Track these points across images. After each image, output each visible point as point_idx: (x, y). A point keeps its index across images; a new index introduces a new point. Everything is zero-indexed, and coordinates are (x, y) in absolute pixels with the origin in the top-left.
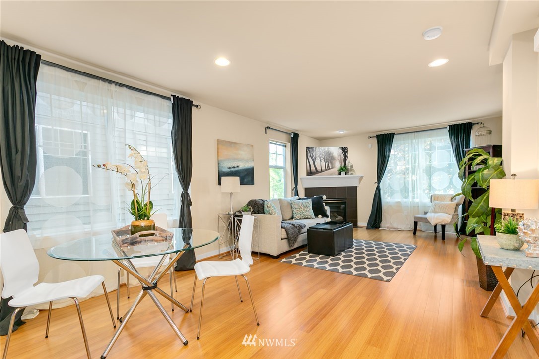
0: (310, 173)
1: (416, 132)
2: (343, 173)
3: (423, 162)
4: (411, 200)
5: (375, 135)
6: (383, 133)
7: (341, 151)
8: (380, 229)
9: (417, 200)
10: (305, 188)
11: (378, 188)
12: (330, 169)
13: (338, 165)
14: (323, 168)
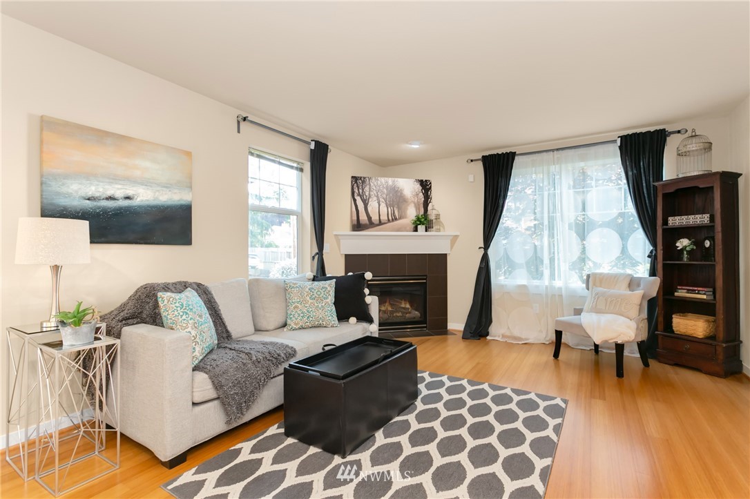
0: (358, 226)
1: (557, 150)
2: (421, 228)
3: (568, 211)
4: (547, 283)
5: (480, 157)
6: (495, 152)
7: (418, 187)
8: (488, 338)
9: (558, 283)
10: (346, 255)
11: (485, 260)
12: (396, 219)
13: (412, 213)
14: (384, 218)
